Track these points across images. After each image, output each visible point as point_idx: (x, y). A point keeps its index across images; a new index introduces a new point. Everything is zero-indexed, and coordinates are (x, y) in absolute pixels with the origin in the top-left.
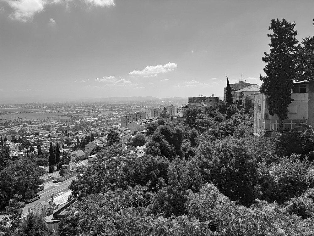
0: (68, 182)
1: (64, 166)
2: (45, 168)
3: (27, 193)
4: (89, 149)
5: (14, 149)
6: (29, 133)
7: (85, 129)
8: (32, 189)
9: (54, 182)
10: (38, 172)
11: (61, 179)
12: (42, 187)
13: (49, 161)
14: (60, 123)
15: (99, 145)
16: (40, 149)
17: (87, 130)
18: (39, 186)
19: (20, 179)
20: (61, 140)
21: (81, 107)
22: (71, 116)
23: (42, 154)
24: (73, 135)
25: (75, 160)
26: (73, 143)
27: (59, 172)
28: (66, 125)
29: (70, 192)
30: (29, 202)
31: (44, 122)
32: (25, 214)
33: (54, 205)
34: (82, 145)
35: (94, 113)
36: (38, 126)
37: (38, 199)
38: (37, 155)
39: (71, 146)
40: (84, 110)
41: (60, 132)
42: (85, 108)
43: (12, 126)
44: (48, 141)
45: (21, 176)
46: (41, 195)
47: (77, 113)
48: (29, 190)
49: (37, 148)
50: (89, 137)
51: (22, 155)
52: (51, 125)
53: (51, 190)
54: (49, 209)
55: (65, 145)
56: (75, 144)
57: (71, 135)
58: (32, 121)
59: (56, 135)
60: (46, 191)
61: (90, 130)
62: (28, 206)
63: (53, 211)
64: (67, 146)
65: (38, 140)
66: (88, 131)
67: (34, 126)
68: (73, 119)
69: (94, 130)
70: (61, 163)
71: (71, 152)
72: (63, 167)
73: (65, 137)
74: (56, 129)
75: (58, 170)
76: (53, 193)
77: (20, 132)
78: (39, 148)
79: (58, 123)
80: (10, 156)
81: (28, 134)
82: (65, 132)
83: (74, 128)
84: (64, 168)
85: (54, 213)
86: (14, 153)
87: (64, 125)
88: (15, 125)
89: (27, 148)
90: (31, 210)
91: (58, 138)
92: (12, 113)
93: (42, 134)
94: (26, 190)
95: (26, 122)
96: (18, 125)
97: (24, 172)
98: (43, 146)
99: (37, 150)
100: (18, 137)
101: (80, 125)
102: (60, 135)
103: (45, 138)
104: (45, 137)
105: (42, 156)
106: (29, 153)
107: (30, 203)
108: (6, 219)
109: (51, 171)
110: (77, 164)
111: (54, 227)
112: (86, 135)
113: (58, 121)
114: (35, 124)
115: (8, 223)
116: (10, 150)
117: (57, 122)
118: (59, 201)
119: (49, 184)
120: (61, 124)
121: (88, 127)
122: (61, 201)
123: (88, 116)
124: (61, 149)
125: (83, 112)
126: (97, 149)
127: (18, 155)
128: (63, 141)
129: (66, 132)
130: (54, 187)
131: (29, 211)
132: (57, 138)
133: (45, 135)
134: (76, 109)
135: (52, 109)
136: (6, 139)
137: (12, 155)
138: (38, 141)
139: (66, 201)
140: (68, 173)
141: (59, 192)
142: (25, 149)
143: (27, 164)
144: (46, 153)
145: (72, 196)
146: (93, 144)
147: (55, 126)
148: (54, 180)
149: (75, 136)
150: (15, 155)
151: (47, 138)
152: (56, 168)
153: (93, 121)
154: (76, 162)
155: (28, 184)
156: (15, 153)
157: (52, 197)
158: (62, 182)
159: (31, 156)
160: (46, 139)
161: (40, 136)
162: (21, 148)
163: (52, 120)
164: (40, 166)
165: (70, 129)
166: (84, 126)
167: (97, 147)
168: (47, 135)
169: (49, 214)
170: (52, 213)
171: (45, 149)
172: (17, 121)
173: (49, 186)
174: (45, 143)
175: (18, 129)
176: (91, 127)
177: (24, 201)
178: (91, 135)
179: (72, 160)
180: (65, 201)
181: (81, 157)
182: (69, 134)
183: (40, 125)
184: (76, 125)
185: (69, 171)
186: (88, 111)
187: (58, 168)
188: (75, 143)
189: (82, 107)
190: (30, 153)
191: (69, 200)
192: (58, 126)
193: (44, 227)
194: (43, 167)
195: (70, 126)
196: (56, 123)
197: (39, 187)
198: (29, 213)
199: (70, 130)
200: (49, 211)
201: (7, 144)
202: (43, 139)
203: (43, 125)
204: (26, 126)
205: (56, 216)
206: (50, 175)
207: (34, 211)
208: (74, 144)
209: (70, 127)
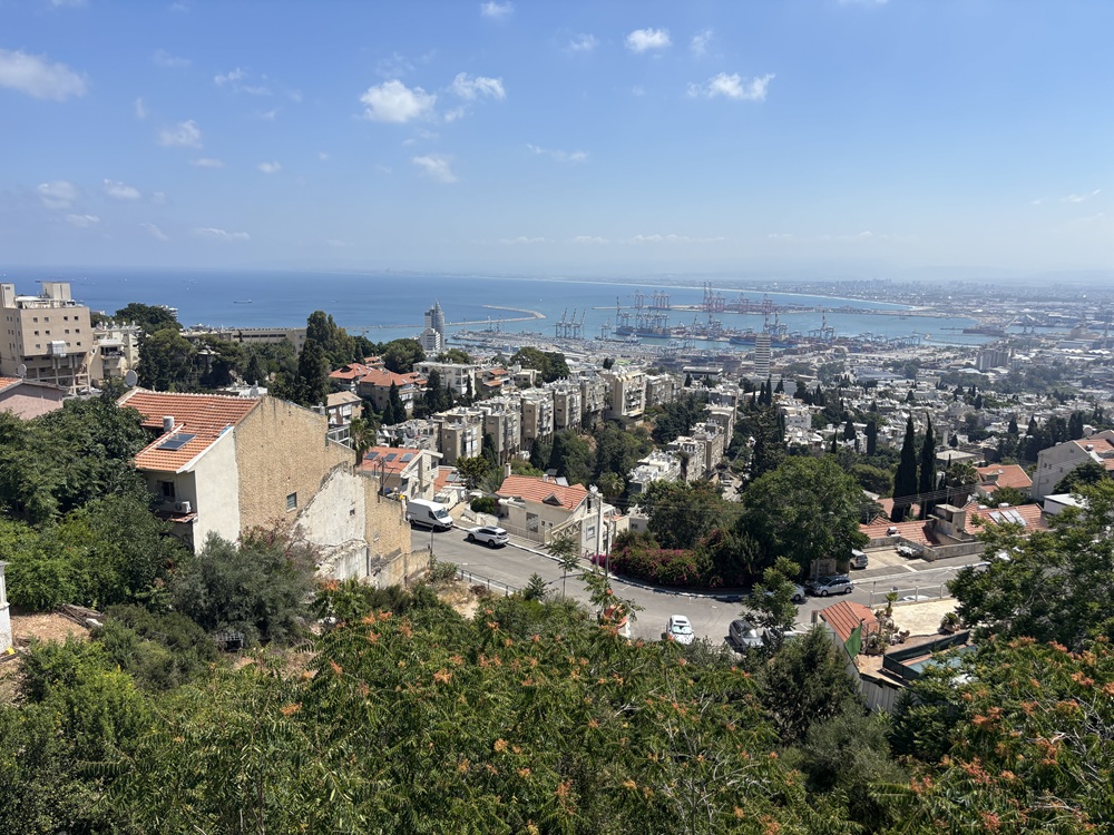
0: (950, 569)
1: (946, 510)
2: (883, 502)
3: (815, 564)
4: (1055, 470)
5: (799, 422)
6: (847, 379)
7: (1050, 390)
8: (832, 555)
9: (902, 554)
10: (857, 509)
11: (926, 552)
12: (863, 560)
13: (897, 479)
14: (955, 358)
15: (1098, 460)
16: (875, 437)
17: (1056, 394)
18: (854, 552)
19: (803, 516)
20: (947, 416)
21: (1046, 304)
22: (1000, 334)
23: (880, 454)
24: (997, 405)
25: (991, 499)
26: (992, 434)
27: (923, 524)
28: (976, 367)
29: (952, 605)
30: (819, 592)
31: (901, 346)
32: (802, 626)
33: (891, 627)
34: (1028, 451)
35: (1103, 327)
36: (880, 359)
37: (845, 593)
38: (863, 454)
39: (983, 445)
40: (1056, 315)
41: (950, 387)
42: (1066, 308)
43: (803, 351)
44: (906, 416)
45: (806, 508)
46: (855, 582)
47: (1026, 323)
48: (822, 557)
49: (866, 431)
50: (1061, 422)
51: (818, 444)
52: (922, 359)
53: (888, 577)
54: (872, 634)
55: (962, 438)
56: (1001, 442)
57: (990, 403)
58: (862, 339)
59: (935, 397)
60: (872, 574)
61: (1073, 397)
62: (813, 603)
63: (884, 646)
64: (966, 440)
65: (874, 404)
66: (1062, 399)
67: (867, 358)
68: (1005, 347)
69: (1090, 399)
70: (935, 498)
71: (980, 465)
72: (938, 511)
73: (963, 410)
74: (938, 375)
75: (920, 518)
76: (895, 589)
77: (822, 370)
78: (871, 432)
79: (948, 354)
80: (786, 440)
81: (845, 383)
82: (966, 390)
83: (1004, 381)
84: (945, 514)
85: (887, 652)
86: (797, 435)
87: (969, 365)
88: (811, 350)
89: (836, 425)
90: (819, 620)
91: (939, 407)
92: (807, 309)
93: (888, 388)
94: (814, 554)
95: (843, 341)
96: (819, 348)
97: (815, 497)
98: (886, 429)
99: (863, 436)
100: (815, 388)
101: (1031, 372)
102: (950, 398)
103: (894, 402)
104: (897, 398)
105: (877, 459)
106: (838, 442)
107: (821, 596)
108: (749, 618)
109: (899, 515)
110: (995, 515)
111: (880, 697)
112: (1049, 412)
113: (948, 349)
114: (872, 352)
115: (753, 632)
116: (786, 422)
117: (944, 350)
118: (910, 621)
119: (887, 554)
120: (957, 362)
121: (1063, 384)
122: (917, 624)
123: (1072, 338)
124: (943, 449)
125: (1052, 322)
126: (1090, 473)
127: (806, 443)
128: (957, 422)
129: (972, 393)
130: (900, 570)
131: (814, 620)
132: (937, 406)
133: (895, 391)
134: (1027, 310)
135: (933, 304)
136: (780, 388)
137: (790, 439)
138: (873, 407)
139: (932, 630)
140: (956, 536)
141: (914, 593)
142: (830, 429)
143: (828, 473)
144: (889, 453)
145: (957, 621)
146: (1072, 451)
147: (933, 366)
148: (902, 548)
149: (1006, 410)
150: (798, 440)
151: (902, 402)
152: (916, 509)
153: (1089, 362)
154: (994, 506)
155: (821, 538)
156: (800, 434)
157: (890, 600)
158: (929, 560)
159: (845, 452)
160: (898, 407)
161: (882, 395)
162: (818, 424)
163: (926, 343)
164: (865, 492)
165: (988, 383)
166: (1047, 378)
167: (1088, 467)
168: (902, 392)
169: (870, 651)
170: (882, 652)
171: (890, 440)
172: (818, 335)
173: (884, 562)
174: (894, 417)
175: (819, 361)
176: (1079, 384)
177: (806, 586)
178: (1073, 416)
179: (977, 495)
180: (931, 627)
181: (1015, 491)
182: (983, 400)
183: (886, 356)
184: (1017, 370)
185: (959, 531)
186: (1078, 321)
187: (922, 511)
188: (1001, 435)
189: (1050, 304)
190: (842, 443)
191: (943, 631)
192: (945, 365)
193: (849, 684)
194: (875, 497)
195: (992, 371)
196: (938, 356)
197: (854, 556)
198: (811, 625)
199: (986, 385)
200: (874, 644)
201: (782, 402)
202: (887, 402)
203: (893, 356)
204: (844, 356)
205: (892, 663)
206: (892, 528)
207: (827, 626)
208: (994, 439)
209: (990, 375)
